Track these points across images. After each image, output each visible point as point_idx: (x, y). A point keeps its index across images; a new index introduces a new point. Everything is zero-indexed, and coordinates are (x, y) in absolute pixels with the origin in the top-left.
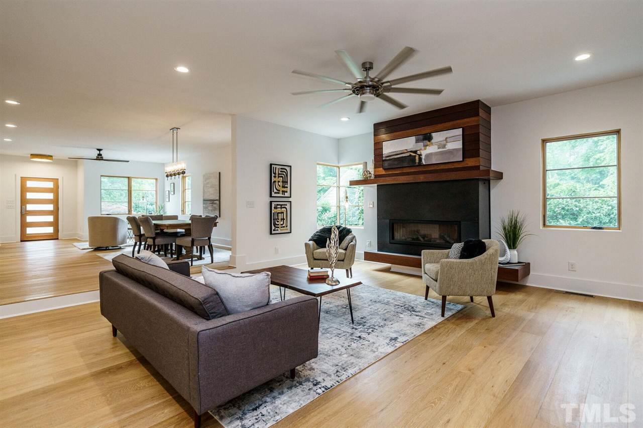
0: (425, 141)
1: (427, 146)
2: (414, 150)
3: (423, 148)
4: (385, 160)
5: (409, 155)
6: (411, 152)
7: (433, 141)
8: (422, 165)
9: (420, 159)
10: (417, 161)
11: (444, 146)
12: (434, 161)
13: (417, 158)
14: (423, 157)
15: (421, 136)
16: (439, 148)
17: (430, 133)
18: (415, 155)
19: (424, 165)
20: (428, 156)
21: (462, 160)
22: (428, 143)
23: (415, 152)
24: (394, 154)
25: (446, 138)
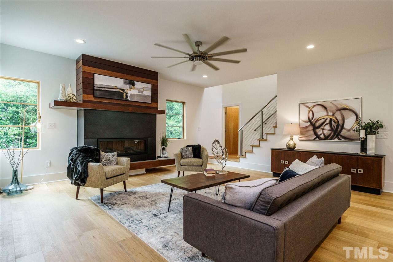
0: (130, 85)
1: (131, 88)
2: (122, 88)
3: (129, 89)
4: (97, 90)
5: (118, 91)
6: (120, 89)
7: (135, 86)
8: (127, 100)
9: (127, 96)
10: (125, 97)
11: (142, 92)
12: (136, 100)
13: (124, 94)
14: (129, 95)
15: (127, 80)
16: (139, 92)
17: (134, 81)
18: (123, 92)
19: (129, 101)
20: (132, 95)
21: (151, 102)
22: (132, 87)
23: (123, 90)
24: (106, 87)
25: (143, 87)
